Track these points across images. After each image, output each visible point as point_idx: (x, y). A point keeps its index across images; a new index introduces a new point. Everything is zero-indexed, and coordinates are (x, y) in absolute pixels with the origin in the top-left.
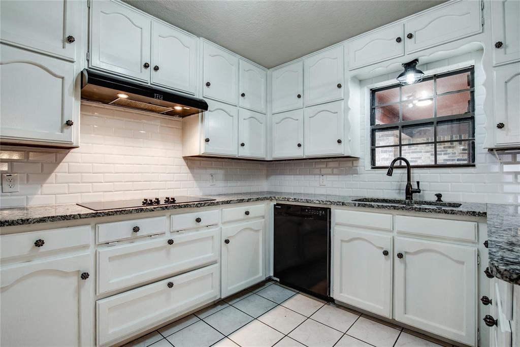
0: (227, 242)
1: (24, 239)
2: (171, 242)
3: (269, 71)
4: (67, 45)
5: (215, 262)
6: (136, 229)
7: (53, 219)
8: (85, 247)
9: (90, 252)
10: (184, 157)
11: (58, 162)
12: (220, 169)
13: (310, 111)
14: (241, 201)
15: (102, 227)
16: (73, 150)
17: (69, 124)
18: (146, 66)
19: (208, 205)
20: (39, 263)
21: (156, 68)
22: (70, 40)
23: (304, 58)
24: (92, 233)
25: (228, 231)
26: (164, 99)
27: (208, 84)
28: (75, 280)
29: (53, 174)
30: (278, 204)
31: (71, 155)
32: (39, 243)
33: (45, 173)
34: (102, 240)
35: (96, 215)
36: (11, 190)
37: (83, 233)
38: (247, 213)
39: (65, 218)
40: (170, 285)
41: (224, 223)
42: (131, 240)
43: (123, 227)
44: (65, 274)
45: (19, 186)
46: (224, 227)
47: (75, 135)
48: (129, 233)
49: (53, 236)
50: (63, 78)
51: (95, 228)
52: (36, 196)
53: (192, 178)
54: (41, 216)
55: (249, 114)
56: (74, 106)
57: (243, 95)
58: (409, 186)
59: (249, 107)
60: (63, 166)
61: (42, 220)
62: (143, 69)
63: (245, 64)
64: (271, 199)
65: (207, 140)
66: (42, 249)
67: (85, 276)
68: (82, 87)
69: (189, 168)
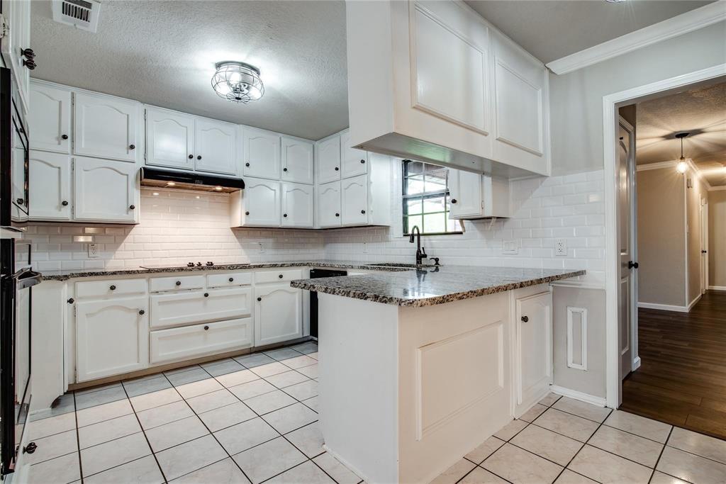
0: (259, 299)
1: (104, 284)
2: (206, 295)
3: (317, 143)
4: (130, 151)
5: (248, 316)
6: (178, 284)
7: (121, 272)
8: (142, 293)
9: (145, 297)
10: (232, 228)
11: (126, 235)
12: (270, 237)
13: (345, 183)
14: (275, 266)
15: (153, 280)
16: (136, 226)
17: (132, 207)
18: (191, 157)
19: (241, 268)
20: (113, 301)
21: (199, 158)
22: (132, 147)
23: (341, 133)
24: (146, 284)
25: (260, 291)
26: (203, 184)
27: (248, 165)
28: (136, 314)
29: (123, 244)
30: (314, 270)
31: (135, 230)
32: (113, 288)
33: (117, 244)
34: (154, 289)
35: (149, 271)
36: (94, 256)
37: (140, 283)
38: (281, 277)
39: (128, 272)
40: (207, 328)
41: (257, 284)
42: (175, 291)
43: (169, 281)
44: (129, 310)
45: (99, 253)
46: (257, 287)
47: (136, 215)
48: (173, 286)
49: (123, 284)
50: (127, 175)
51: (148, 281)
52: (111, 260)
53: (240, 247)
54: (114, 270)
55: (292, 186)
56: (136, 196)
57: (285, 170)
58: (419, 251)
59: (292, 179)
60: (130, 238)
61: (114, 273)
62: (189, 160)
63: (287, 140)
64: (308, 264)
65: (247, 214)
66: (114, 292)
67: (142, 313)
68: (141, 180)
69: (237, 238)
